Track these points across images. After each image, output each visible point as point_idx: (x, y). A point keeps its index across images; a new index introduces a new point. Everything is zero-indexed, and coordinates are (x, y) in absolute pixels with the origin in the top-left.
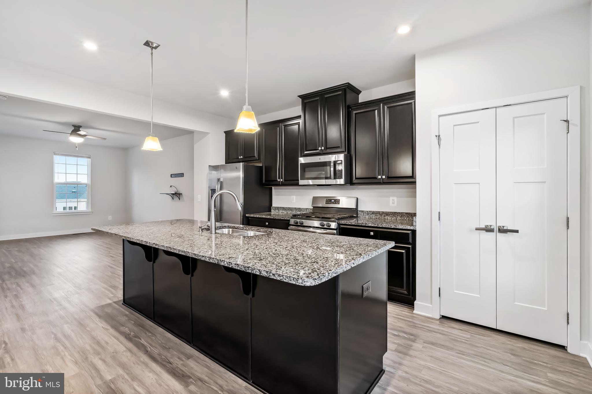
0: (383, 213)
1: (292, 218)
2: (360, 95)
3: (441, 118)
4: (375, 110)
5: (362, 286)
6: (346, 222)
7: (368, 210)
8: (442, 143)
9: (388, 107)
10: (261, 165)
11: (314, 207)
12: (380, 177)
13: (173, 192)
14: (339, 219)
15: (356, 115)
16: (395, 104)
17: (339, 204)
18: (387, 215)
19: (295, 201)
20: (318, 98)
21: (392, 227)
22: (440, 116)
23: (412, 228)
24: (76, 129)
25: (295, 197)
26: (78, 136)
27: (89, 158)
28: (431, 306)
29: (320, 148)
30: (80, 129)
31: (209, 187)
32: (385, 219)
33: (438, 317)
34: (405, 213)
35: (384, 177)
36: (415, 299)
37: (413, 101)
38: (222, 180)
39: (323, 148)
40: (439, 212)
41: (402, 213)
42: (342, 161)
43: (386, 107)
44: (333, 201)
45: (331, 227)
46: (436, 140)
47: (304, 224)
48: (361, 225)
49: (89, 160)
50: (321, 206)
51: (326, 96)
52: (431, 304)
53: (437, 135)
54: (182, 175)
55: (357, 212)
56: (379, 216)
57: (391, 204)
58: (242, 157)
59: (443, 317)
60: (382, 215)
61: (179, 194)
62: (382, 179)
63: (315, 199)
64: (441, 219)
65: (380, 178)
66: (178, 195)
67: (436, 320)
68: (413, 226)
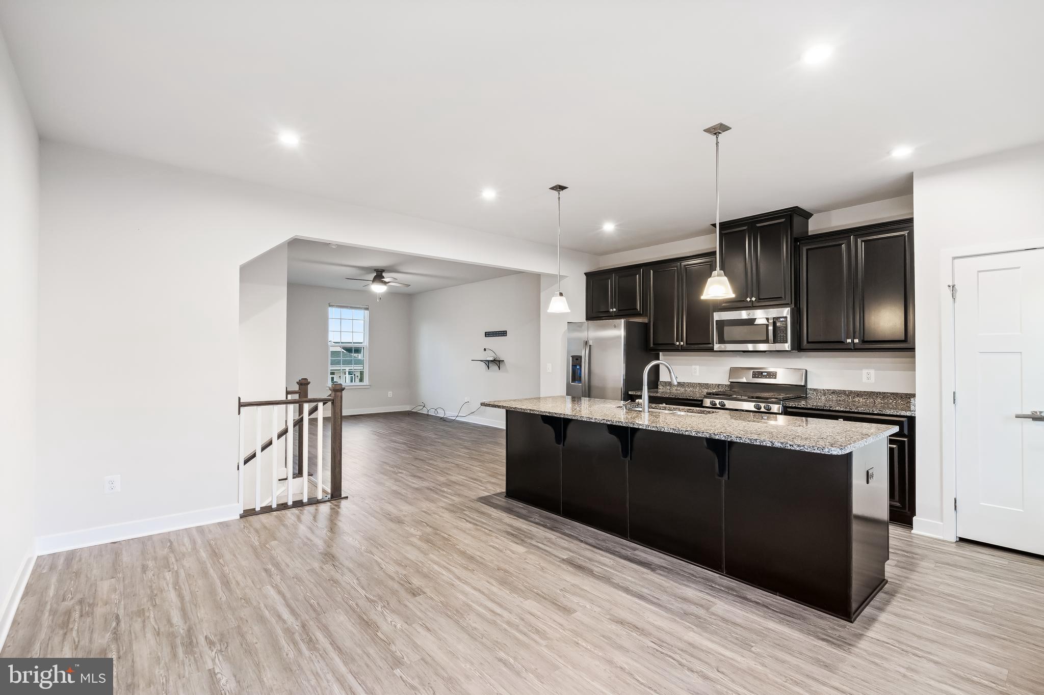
0: (851, 392)
1: (705, 397)
2: (810, 220)
3: (956, 261)
4: (841, 245)
5: (868, 472)
6: (796, 404)
7: (824, 389)
8: (958, 295)
9: (862, 241)
10: (645, 320)
11: (731, 382)
12: (849, 341)
13: (491, 359)
14: (785, 399)
15: (809, 252)
16: (875, 237)
17: (775, 378)
18: (857, 396)
19: (698, 374)
20: (745, 228)
21: (876, 412)
22: (954, 258)
23: (908, 414)
24: (379, 275)
25: (698, 367)
26: (381, 284)
27: (367, 309)
28: (942, 523)
29: (748, 299)
30: (384, 274)
31: (568, 352)
32: (854, 401)
33: (954, 539)
34: (890, 393)
35: (856, 341)
36: (914, 514)
37: (906, 233)
38: (591, 343)
39: (754, 299)
40: (954, 392)
41: (885, 393)
42: (786, 318)
43: (859, 241)
44: (766, 374)
45: (771, 411)
46: (949, 292)
47: (727, 406)
48: (822, 408)
49: (367, 312)
50: (746, 381)
51: (758, 225)
52: (942, 522)
53: (951, 284)
54: (505, 334)
55: (807, 391)
56: (844, 397)
57: (864, 380)
58: (615, 310)
59: (962, 540)
60: (850, 395)
61: (499, 361)
62: (852, 344)
63: (733, 371)
64: (956, 401)
65: (849, 343)
66: (498, 363)
67: (952, 543)
68: (910, 411)
